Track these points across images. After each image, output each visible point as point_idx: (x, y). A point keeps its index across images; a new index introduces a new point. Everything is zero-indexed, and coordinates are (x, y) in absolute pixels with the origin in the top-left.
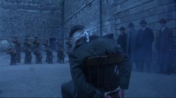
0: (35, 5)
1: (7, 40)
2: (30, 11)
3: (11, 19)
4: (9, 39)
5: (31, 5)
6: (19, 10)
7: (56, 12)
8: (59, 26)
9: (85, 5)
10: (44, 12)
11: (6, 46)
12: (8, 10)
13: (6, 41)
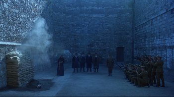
0: (99, 8)
1: (69, 49)
2: (94, 16)
3: (73, 26)
4: (72, 48)
5: (96, 8)
6: (82, 15)
7: (124, 15)
8: (128, 32)
9: (165, 11)
10: (110, 16)
11: (68, 56)
12: (70, 16)
13: (68, 51)
